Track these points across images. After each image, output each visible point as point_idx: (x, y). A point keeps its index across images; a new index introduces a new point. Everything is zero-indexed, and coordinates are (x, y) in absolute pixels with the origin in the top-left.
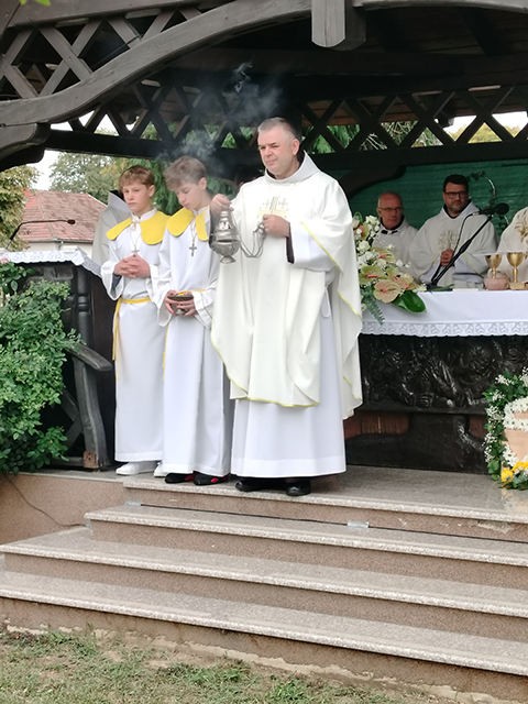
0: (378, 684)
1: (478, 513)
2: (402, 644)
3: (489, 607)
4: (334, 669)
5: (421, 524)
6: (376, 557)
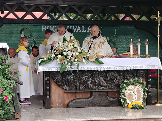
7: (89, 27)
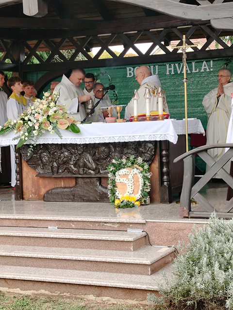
0: (62, 296)
1: (104, 219)
2: (72, 278)
3: (109, 260)
4: (43, 291)
5: (80, 225)
6: (60, 241)
7: (204, 62)
